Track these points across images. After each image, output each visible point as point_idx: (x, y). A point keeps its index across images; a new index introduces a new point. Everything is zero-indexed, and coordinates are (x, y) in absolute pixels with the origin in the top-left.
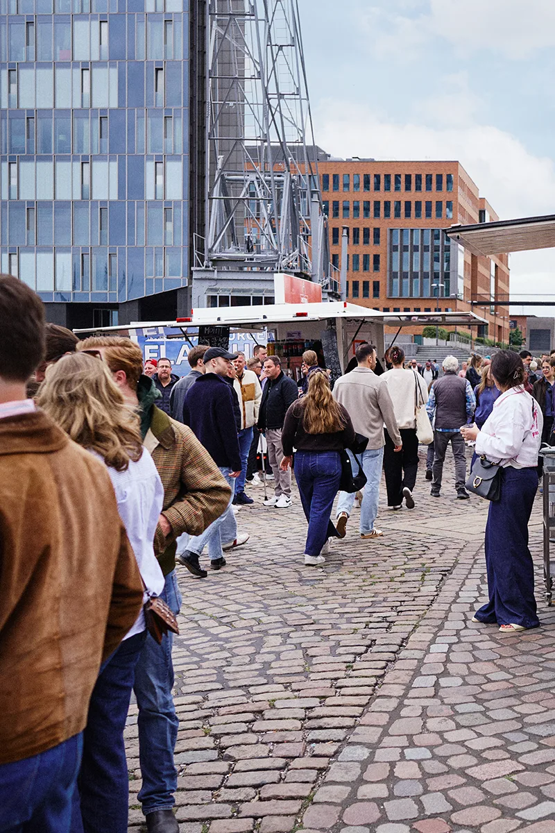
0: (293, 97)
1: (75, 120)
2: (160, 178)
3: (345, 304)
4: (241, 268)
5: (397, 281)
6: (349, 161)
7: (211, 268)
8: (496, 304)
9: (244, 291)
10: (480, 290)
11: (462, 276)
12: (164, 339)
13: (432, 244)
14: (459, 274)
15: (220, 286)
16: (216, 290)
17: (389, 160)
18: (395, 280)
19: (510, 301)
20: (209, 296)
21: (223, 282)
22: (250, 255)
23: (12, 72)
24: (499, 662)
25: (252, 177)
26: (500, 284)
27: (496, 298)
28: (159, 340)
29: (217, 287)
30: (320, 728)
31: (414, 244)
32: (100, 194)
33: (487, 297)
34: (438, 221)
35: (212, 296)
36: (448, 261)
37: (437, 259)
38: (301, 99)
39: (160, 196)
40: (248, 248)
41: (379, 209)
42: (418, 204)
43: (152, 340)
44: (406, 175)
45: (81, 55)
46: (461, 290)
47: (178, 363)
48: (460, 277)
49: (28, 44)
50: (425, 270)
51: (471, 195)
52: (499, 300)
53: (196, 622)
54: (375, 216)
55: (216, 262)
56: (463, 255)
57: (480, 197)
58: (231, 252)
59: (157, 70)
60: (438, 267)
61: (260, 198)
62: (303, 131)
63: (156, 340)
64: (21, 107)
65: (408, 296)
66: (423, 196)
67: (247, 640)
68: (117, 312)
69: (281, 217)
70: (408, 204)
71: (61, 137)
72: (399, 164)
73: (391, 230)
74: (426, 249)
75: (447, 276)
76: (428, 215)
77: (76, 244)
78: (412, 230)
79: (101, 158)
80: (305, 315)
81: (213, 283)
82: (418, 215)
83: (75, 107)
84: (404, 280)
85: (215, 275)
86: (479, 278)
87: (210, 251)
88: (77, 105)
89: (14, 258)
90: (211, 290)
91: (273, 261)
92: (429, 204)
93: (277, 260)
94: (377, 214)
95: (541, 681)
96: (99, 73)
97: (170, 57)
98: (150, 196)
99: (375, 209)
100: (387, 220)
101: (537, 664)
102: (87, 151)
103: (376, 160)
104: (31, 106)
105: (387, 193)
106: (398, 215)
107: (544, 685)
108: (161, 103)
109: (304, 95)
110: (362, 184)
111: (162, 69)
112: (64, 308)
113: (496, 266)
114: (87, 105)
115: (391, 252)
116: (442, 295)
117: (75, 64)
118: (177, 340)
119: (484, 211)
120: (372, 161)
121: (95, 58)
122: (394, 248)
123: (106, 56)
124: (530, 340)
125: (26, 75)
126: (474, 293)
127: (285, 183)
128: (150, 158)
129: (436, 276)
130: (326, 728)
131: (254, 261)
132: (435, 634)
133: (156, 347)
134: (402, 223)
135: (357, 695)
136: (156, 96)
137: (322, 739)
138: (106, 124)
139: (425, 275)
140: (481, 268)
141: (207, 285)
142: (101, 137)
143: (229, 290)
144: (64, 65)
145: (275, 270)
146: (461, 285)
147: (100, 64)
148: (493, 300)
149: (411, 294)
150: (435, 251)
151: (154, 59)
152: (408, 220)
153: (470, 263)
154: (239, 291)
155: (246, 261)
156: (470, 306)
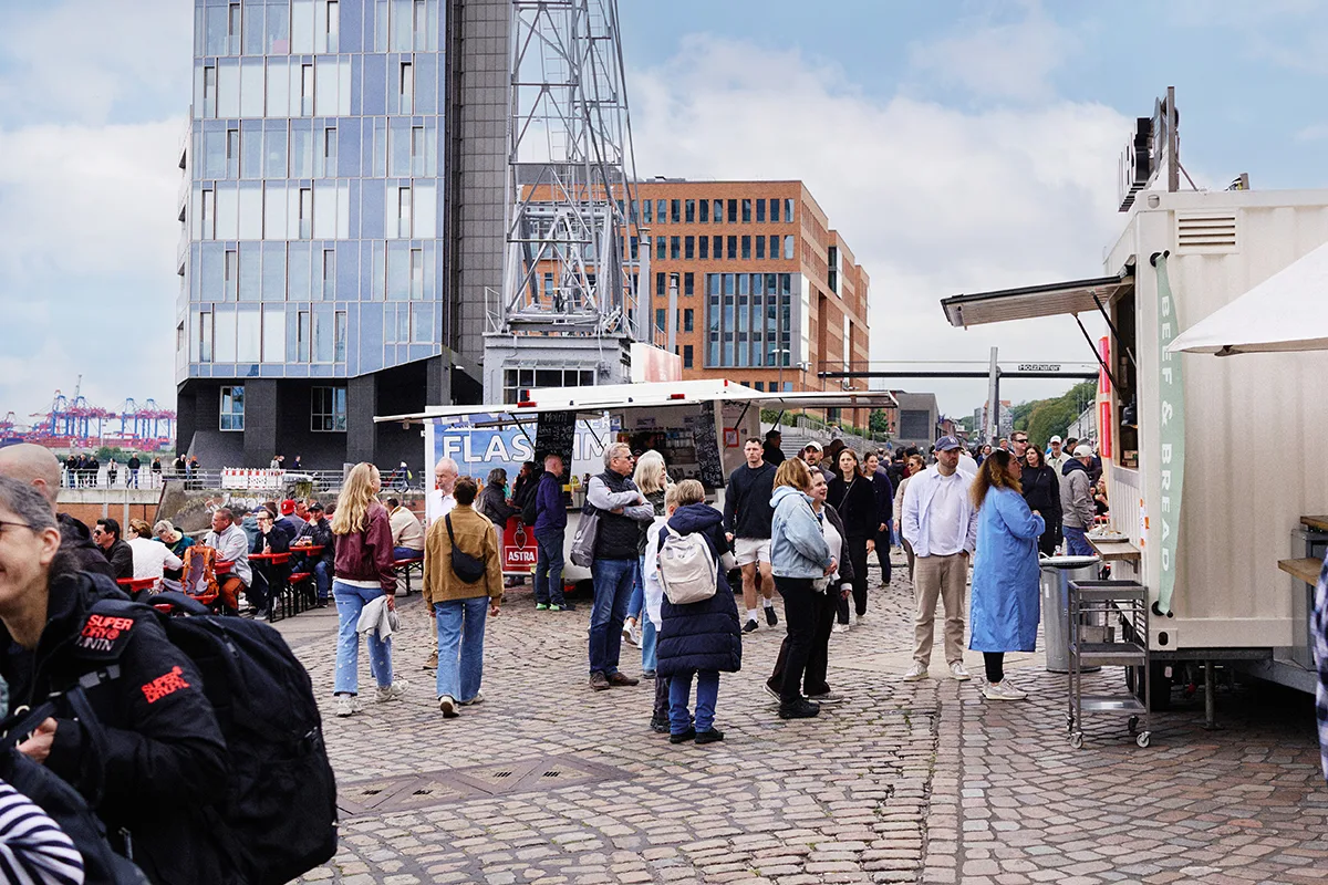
0: (609, 104)
1: (293, 133)
2: (406, 209)
3: (726, 382)
4: (546, 333)
5: (717, 345)
6: (650, 182)
7: (509, 334)
8: (851, 375)
9: (553, 363)
10: (830, 357)
11: (807, 337)
12: (470, 429)
13: (765, 294)
14: (802, 334)
15: (521, 356)
16: (516, 362)
17: (706, 180)
18: (714, 343)
19: (870, 371)
20: (506, 371)
21: (524, 352)
22: (560, 316)
23: (209, 70)
24: (1051, 806)
25: (562, 212)
26: (857, 348)
27: (851, 368)
28: (462, 429)
29: (516, 358)
30: (882, 869)
31: (741, 294)
32: (324, 232)
33: (840, 366)
34: (773, 262)
35: (510, 371)
36: (787, 317)
37: (772, 315)
38: (618, 107)
39: (406, 234)
40: (557, 306)
41: (692, 247)
42: (746, 240)
43: (453, 429)
44: (729, 201)
45: (302, 47)
46: (805, 356)
47: (487, 459)
48: (804, 338)
49: (231, 33)
50: (755, 330)
51: (818, 228)
52: (855, 370)
53: (660, 768)
54: (687, 257)
55: (515, 325)
56: (807, 309)
57: (830, 228)
58: (531, 312)
59: (403, 65)
60: (773, 325)
61: (572, 239)
62: (621, 150)
63: (458, 429)
64: (220, 115)
65: (733, 366)
66: (753, 229)
67: (737, 787)
68: (344, 391)
69: (601, 264)
70: (732, 240)
71: (274, 156)
72: (721, 185)
73: (709, 275)
74: (757, 301)
75: (786, 337)
76: (760, 254)
77: (291, 299)
78: (738, 275)
79: (327, 182)
80: (681, 397)
81: (512, 353)
82: (746, 254)
83: (292, 115)
84: (727, 344)
85: (515, 342)
86: (829, 339)
87: (508, 310)
88: (296, 113)
89: (208, 318)
90: (509, 362)
91: (590, 323)
92: (760, 239)
93: (597, 322)
94: (689, 255)
95: (1111, 825)
96: (324, 69)
97: (421, 47)
98: (391, 233)
99: (686, 247)
100: (703, 262)
101: (1099, 808)
102: (307, 175)
103: (688, 180)
104: (235, 115)
105: (703, 225)
106: (718, 255)
107: (1118, 829)
108: (407, 111)
109: (622, 104)
110: (669, 213)
111: (410, 64)
112: (274, 386)
113: (851, 323)
114: (308, 111)
115: (708, 306)
116: (779, 364)
117: (295, 59)
118: (485, 429)
119: (835, 249)
120: (682, 182)
121: (321, 50)
122: (714, 301)
123: (335, 49)
124: (901, 425)
125: (227, 73)
126: (822, 362)
127: (605, 220)
128: (392, 182)
129: (771, 337)
130: (888, 870)
131: (566, 323)
132: (960, 778)
133: (459, 439)
134: (725, 265)
135: (904, 838)
136: (402, 99)
137: (893, 879)
138: (334, 137)
139: (757, 337)
140: (831, 327)
141: (504, 355)
142: (327, 156)
143: (533, 363)
144: (280, 60)
145: (594, 335)
146: (804, 350)
147: (327, 57)
148: (847, 370)
149: (737, 365)
150: (770, 303)
151: (400, 51)
152: (732, 261)
153: (817, 319)
154: (546, 363)
155: (555, 323)
156: (817, 379)
